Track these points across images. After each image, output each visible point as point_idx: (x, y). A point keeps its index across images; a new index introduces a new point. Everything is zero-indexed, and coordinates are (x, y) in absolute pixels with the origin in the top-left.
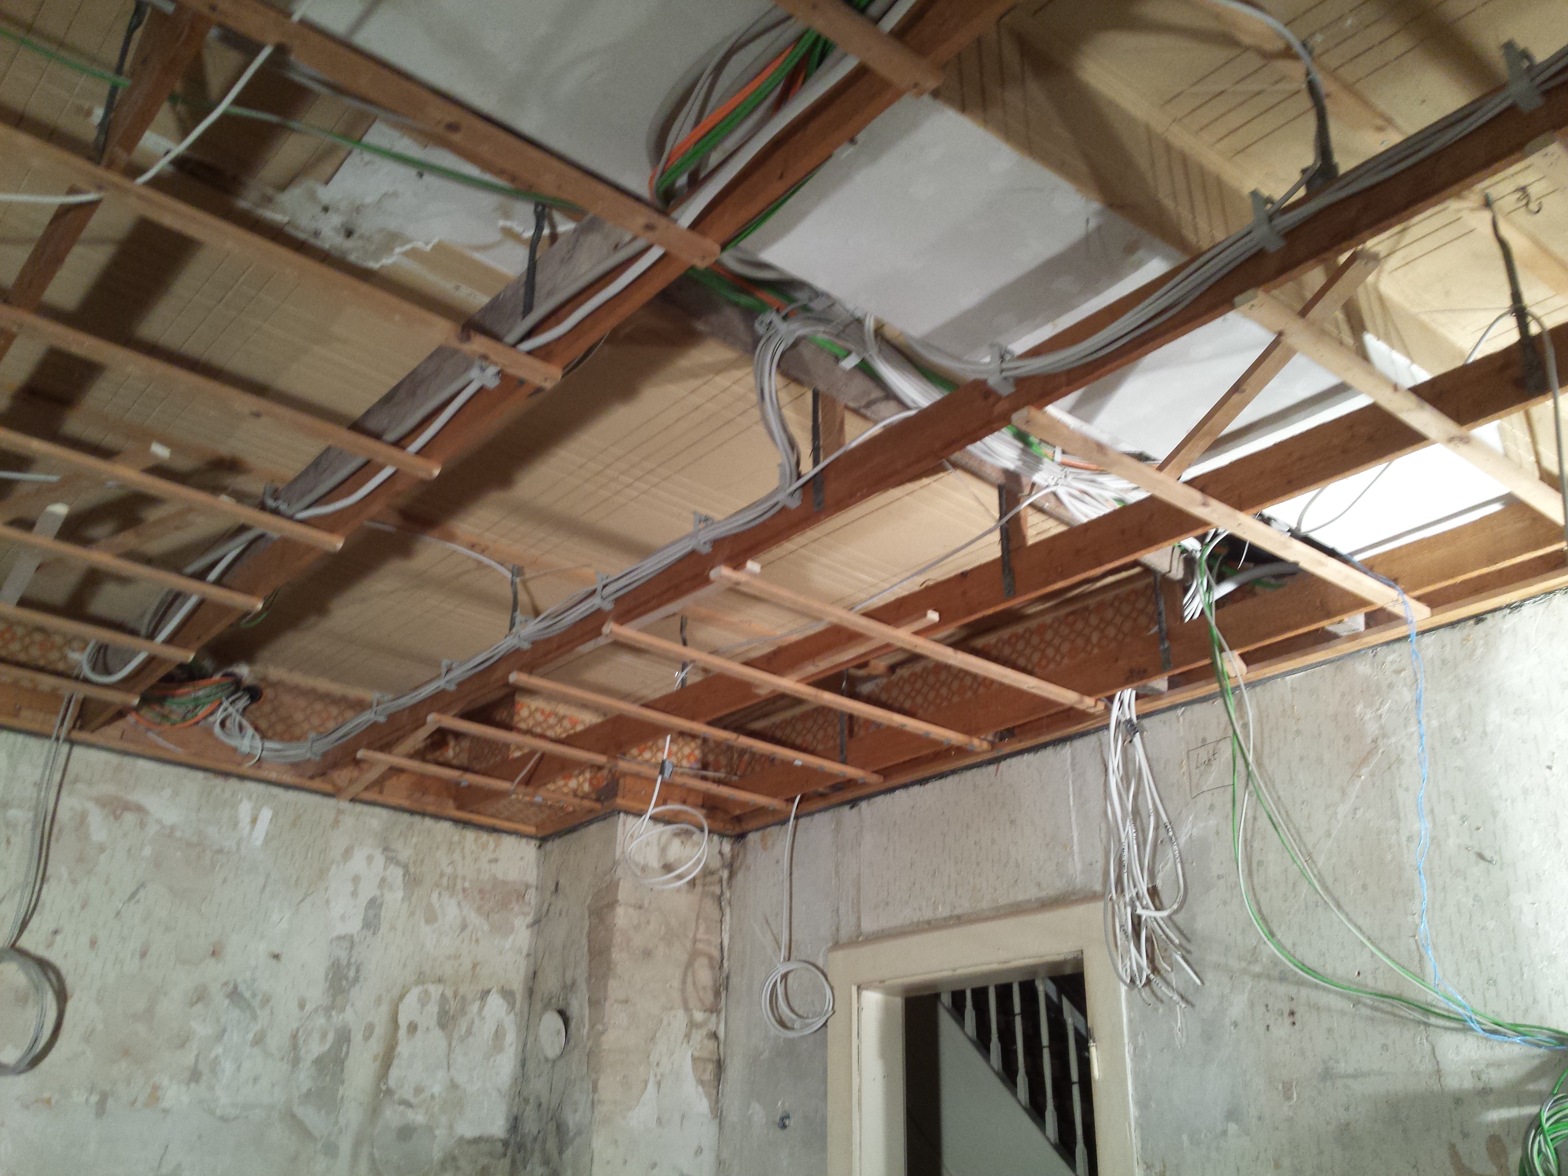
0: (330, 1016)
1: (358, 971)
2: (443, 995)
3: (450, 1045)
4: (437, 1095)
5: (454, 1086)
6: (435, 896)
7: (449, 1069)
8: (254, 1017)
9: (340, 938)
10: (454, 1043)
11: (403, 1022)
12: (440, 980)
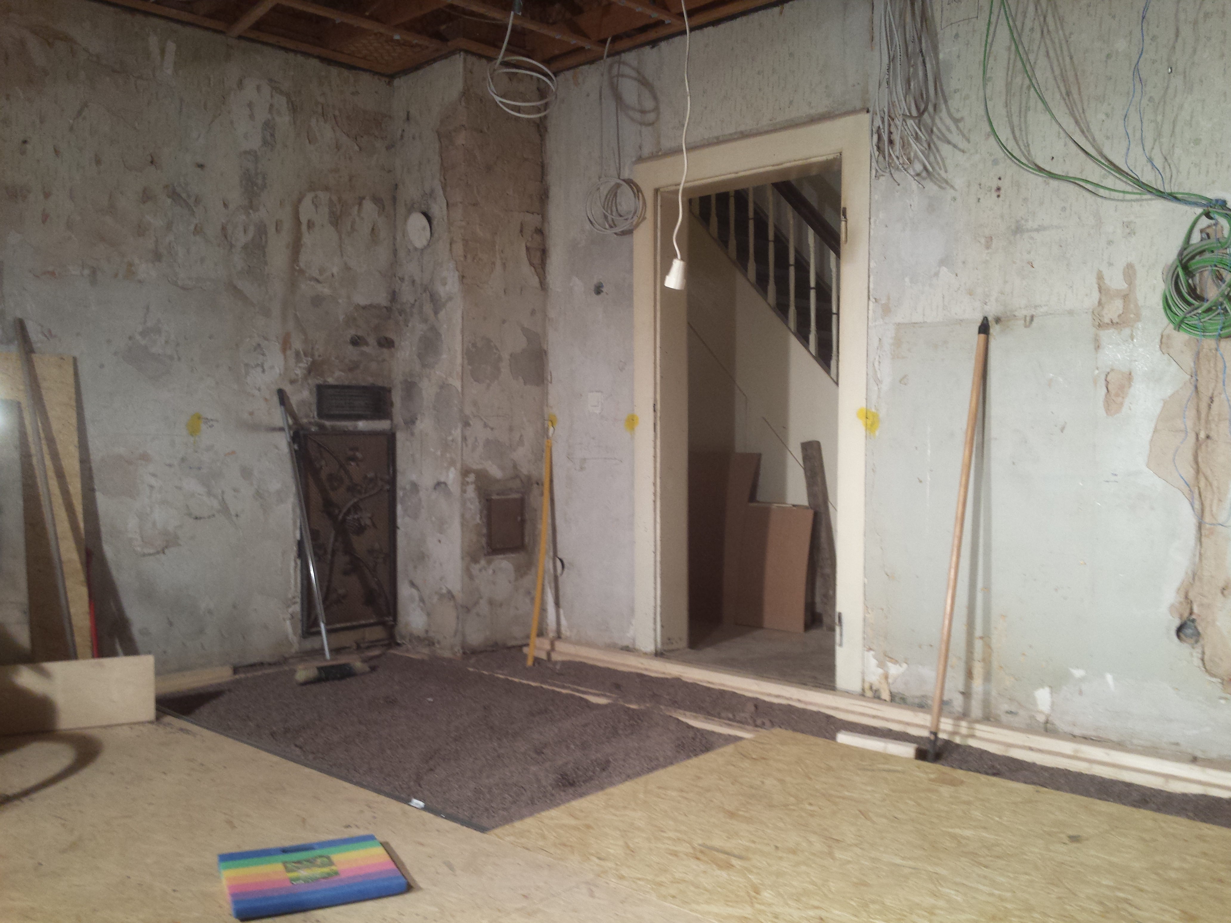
0: (249, 213)
1: (264, 178)
2: (330, 200)
3: (340, 238)
4: (335, 274)
5: (347, 268)
6: (313, 122)
7: (342, 255)
8: (193, 213)
9: (246, 152)
10: (343, 236)
11: (304, 219)
12: (327, 189)
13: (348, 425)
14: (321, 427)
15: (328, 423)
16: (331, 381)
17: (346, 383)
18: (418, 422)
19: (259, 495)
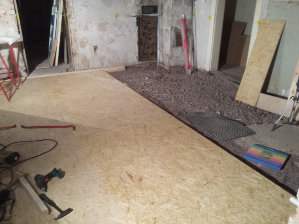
13: (148, 15)
14: (143, 16)
15: (144, 15)
16: (145, 5)
17: (148, 5)
18: (163, 15)
19: (130, 31)
